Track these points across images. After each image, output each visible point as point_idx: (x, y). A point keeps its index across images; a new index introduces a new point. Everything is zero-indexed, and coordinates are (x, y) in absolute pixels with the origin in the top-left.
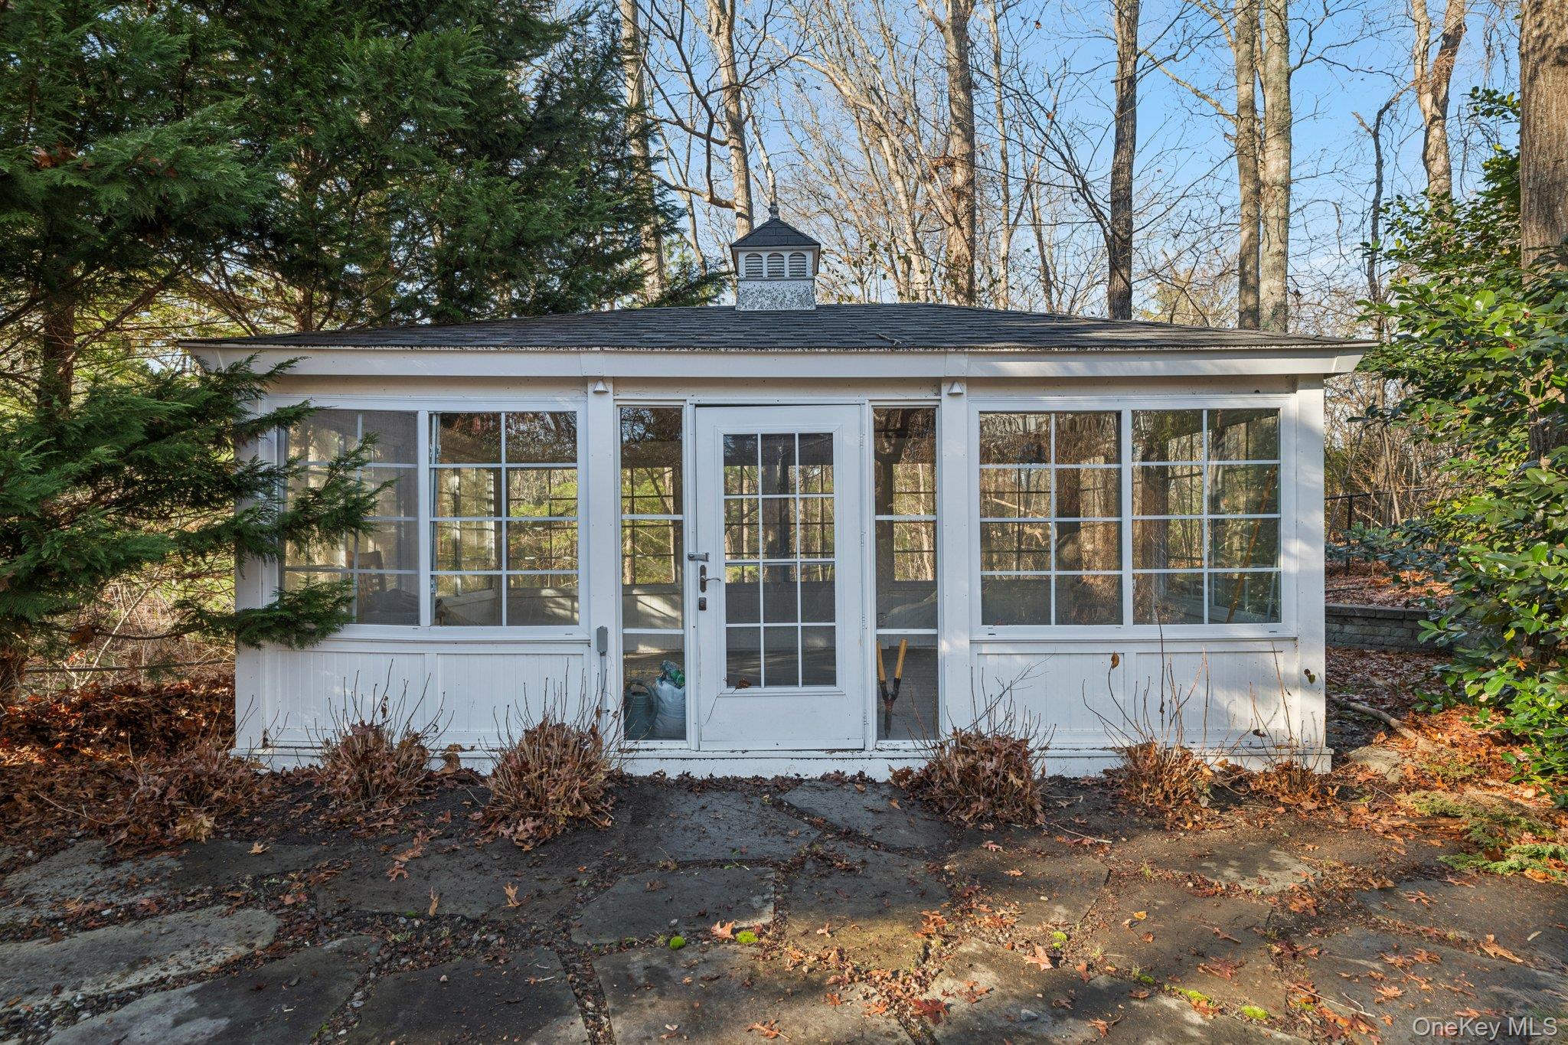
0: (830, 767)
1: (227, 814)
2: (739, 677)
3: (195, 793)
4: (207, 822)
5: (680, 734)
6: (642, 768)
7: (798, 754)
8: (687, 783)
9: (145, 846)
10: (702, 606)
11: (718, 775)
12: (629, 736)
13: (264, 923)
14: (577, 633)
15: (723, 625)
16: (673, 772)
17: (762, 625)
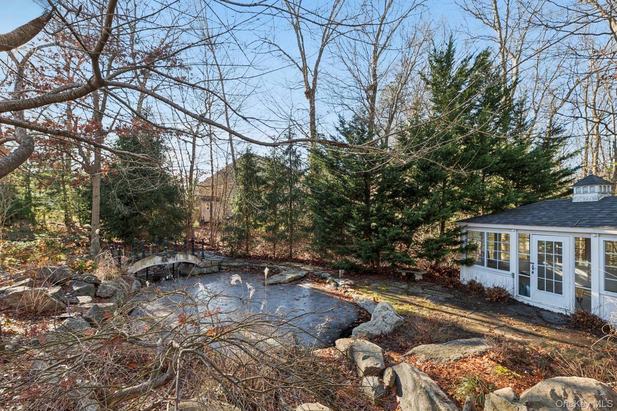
0: (560, 312)
1: (454, 286)
2: (541, 287)
3: (452, 283)
4: (452, 286)
5: (530, 297)
6: (520, 300)
7: (553, 307)
8: (528, 305)
9: (446, 287)
10: (533, 272)
11: (535, 306)
12: (520, 294)
13: (452, 296)
14: (510, 273)
15: (537, 277)
16: (526, 302)
17: (545, 279)
